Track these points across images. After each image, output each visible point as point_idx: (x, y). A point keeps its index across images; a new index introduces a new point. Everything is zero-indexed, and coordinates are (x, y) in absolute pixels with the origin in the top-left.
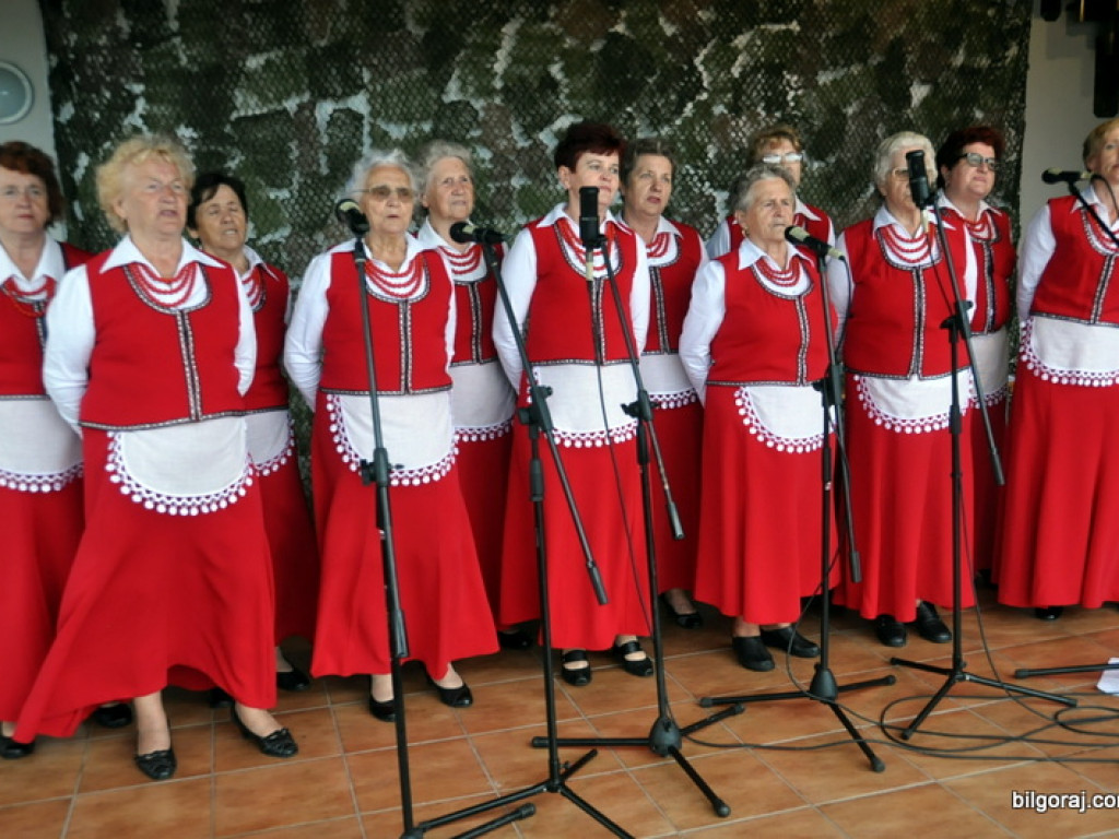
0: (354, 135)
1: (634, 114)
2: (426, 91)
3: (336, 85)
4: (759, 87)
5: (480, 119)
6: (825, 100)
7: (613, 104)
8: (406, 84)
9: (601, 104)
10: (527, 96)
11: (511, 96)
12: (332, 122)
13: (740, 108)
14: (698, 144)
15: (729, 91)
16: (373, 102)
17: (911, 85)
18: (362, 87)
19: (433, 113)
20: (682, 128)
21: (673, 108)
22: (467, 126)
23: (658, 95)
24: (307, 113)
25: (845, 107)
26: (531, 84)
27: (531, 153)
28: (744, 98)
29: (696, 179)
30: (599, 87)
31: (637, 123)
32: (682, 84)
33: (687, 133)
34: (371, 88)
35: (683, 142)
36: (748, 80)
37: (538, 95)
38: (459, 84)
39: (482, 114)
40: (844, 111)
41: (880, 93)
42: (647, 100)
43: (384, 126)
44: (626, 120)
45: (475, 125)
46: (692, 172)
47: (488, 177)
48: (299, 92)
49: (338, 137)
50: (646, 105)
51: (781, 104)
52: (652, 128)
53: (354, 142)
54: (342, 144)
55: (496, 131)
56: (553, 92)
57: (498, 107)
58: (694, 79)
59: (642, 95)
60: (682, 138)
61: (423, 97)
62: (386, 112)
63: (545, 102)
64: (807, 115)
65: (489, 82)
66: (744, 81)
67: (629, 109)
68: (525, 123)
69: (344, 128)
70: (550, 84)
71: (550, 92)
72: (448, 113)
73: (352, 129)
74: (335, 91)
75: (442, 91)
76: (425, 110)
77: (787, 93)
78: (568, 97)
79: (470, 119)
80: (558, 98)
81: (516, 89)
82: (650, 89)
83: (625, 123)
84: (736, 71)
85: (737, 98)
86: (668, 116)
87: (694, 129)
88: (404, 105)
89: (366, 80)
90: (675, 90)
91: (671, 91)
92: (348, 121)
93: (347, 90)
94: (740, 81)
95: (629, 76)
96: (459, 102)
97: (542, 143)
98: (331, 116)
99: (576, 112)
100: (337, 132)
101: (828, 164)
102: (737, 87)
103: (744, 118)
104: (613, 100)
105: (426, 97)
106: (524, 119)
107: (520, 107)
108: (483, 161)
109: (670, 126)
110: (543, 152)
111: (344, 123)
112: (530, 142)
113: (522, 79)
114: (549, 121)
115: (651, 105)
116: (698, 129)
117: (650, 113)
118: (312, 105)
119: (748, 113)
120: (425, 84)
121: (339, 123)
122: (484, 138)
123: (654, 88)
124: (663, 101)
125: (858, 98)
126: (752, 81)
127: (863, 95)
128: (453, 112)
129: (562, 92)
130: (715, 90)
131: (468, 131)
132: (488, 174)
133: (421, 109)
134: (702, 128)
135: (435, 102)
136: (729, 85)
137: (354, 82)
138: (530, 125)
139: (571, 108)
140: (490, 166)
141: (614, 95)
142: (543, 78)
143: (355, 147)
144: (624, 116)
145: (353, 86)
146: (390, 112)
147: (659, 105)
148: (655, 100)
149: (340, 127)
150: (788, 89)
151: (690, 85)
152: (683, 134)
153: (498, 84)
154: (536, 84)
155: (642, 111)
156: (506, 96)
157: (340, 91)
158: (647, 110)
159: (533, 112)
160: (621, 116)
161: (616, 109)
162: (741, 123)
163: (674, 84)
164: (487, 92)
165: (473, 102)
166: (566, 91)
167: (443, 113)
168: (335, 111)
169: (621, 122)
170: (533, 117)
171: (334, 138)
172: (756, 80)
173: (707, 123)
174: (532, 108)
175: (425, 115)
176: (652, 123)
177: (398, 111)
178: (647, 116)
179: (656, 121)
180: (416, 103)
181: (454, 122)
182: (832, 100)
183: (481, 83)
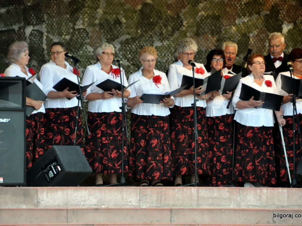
0: (39, 40)
1: (153, 36)
2: (68, 24)
3: (33, 20)
4: (208, 25)
5: (89, 36)
6: (239, 31)
7: (144, 31)
8: (60, 21)
9: (139, 31)
10: (108, 27)
11: (102, 27)
12: (31, 34)
13: (200, 34)
15: (194, 27)
16: (47, 27)
17: (282, 24)
18: (44, 21)
19: (71, 32)
20: (173, 42)
21: (170, 33)
22: (84, 38)
23: (163, 28)
24: (22, 31)
25: (249, 33)
26: (110, 23)
28: (201, 29)
30: (138, 24)
31: (154, 39)
32: (174, 23)
33: (175, 43)
34: (47, 22)
36: (203, 22)
37: (113, 27)
38: (82, 22)
39: (90, 34)
40: (248, 35)
41: (266, 27)
42: (158, 30)
43: (51, 37)
44: (149, 38)
45: (87, 38)
47: (91, 59)
48: (19, 22)
49: (33, 40)
50: (158, 32)
51: (218, 32)
52: (160, 41)
53: (39, 42)
54: (35, 43)
55: (95, 41)
56: (119, 26)
57: (97, 31)
58: (179, 22)
59: (156, 28)
60: (173, 45)
61: (67, 26)
62: (52, 32)
63: (116, 30)
64: (230, 37)
65: (94, 21)
66: (201, 23)
67: (151, 33)
68: (108, 38)
69: (36, 37)
70: (118, 22)
71: (118, 25)
72: (77, 33)
73: (39, 37)
74: (33, 23)
75: (75, 24)
76: (67, 31)
77: (221, 28)
78: (125, 28)
79: (85, 35)
80: (121, 28)
81: (104, 24)
82: (160, 26)
83: (149, 39)
84: (198, 19)
85: (198, 30)
86: (167, 36)
88: (59, 29)
89: (45, 19)
91: (169, 26)
92: (37, 34)
93: (38, 23)
95: (151, 20)
96: (81, 29)
98: (31, 32)
99: (128, 34)
100: (33, 38)
101: (240, 58)
102: (198, 25)
103: (201, 38)
104: (144, 29)
105: (68, 26)
106: (107, 36)
107: (106, 31)
108: (90, 52)
109: (168, 41)
111: (36, 35)
113: (107, 20)
114: (117, 37)
115: (160, 32)
117: (160, 35)
118: (24, 28)
119: (203, 36)
120: (68, 21)
121: (34, 35)
122: (90, 43)
123: (162, 25)
124: (165, 30)
125: (255, 30)
126: (205, 23)
127: (258, 28)
128: (79, 33)
129: (123, 26)
130: (188, 26)
131: (84, 40)
132: (91, 57)
133: (66, 31)
135: (72, 28)
136: (195, 24)
137: (40, 19)
138: (109, 38)
139: (126, 32)
140: (93, 54)
141: (144, 27)
142: (115, 20)
143: (39, 45)
144: (149, 36)
145: (40, 21)
146: (54, 32)
147: (164, 32)
148: (162, 30)
149: (34, 37)
150: (222, 26)
151: (177, 24)
152: (173, 44)
153: (97, 22)
154: (112, 23)
155: (156, 34)
156: (100, 27)
157: (35, 23)
158: (158, 34)
159: (111, 34)
160: (147, 36)
161: (145, 33)
163: (170, 23)
164: (93, 25)
165: (87, 29)
166: (125, 25)
167: (75, 33)
168: (33, 30)
169: (147, 38)
170: (111, 36)
171: (32, 41)
172: (207, 22)
174: (111, 32)
175: (67, 34)
176: (160, 39)
177: (57, 32)
178: (158, 36)
179: (162, 39)
180: (64, 29)
181: (79, 37)
182: (242, 31)
183: (90, 22)
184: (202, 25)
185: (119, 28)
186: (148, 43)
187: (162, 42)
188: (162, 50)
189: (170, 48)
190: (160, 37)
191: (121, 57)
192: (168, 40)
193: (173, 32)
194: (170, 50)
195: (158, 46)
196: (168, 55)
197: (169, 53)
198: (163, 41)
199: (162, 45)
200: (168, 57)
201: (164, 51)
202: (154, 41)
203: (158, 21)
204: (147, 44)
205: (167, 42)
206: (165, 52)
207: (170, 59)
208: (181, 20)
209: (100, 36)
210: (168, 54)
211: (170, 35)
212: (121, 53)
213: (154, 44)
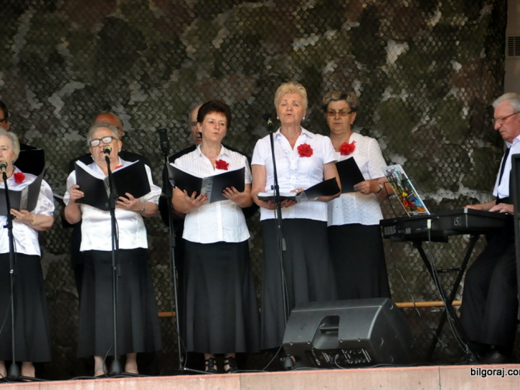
1: (128, 81)
4: (238, 55)
6: (300, 62)
7: (110, 74)
10: (38, 69)
11: (25, 69)
13: (221, 73)
14: (183, 103)
15: (210, 59)
17: (386, 45)
20: (169, 91)
21: (161, 75)
23: (148, 65)
25: (320, 67)
26: (42, 60)
27: (42, 113)
28: (224, 64)
29: (182, 131)
30: (98, 60)
31: (131, 87)
32: (169, 55)
33: (173, 94)
35: (170, 102)
36: (228, 50)
37: (47, 68)
40: (318, 70)
41: (354, 53)
42: (139, 69)
44: (121, 86)
46: (178, 125)
50: (138, 74)
51: (258, 68)
52: (143, 92)
55: (13, 97)
56: (60, 65)
57: (15, 78)
58: (179, 51)
59: (135, 65)
60: (170, 98)
63: (53, 74)
64: (282, 76)
65: (8, 59)
66: (224, 51)
67: (124, 77)
68: (38, 91)
70: (57, 59)
71: (57, 65)
77: (264, 59)
78: (72, 69)
80: (64, 70)
81: (29, 64)
82: (141, 61)
83: (121, 88)
84: (217, 43)
85: (217, 65)
86: (157, 81)
87: (180, 91)
90: (162, 61)
91: (159, 61)
94: (221, 51)
95: (124, 51)
97: (51, 105)
99: (79, 80)
102: (218, 56)
103: (225, 80)
104: (110, 70)
106: (36, 87)
107: (33, 78)
110: (52, 112)
112: (41, 104)
113: (34, 56)
114: (57, 88)
115: (142, 73)
116: (183, 90)
117: (141, 80)
119: (228, 77)
123: (145, 59)
124: (152, 69)
125: (333, 59)
126: (231, 51)
127: (338, 56)
129: (67, 65)
130: (197, 59)
134: (187, 90)
136: (211, 55)
139: (75, 77)
141: (111, 66)
142: (51, 55)
144: (121, 82)
147: (149, 73)
148: (146, 69)
150: (264, 55)
151: (176, 56)
152: (170, 95)
153: (15, 60)
154: (46, 60)
155: (134, 78)
156: (21, 70)
158: (139, 78)
159: (44, 82)
160: (117, 83)
161: (113, 77)
162: (222, 85)
163: (162, 56)
166: (71, 64)
169: (117, 87)
170: (44, 86)
172: (235, 49)
173: (191, 86)
174: (43, 78)
176: (142, 88)
178: (139, 82)
179: (146, 86)
182: (307, 63)
184: (224, 55)
185: (60, 69)
186: (118, 95)
187: (146, 92)
188: (147, 108)
189: (163, 104)
190: (142, 83)
191: (67, 126)
192: (160, 87)
193: (169, 72)
194: (163, 108)
195: (141, 102)
196: (160, 118)
197: (161, 114)
198: (149, 91)
199: (148, 98)
200: (160, 121)
201: (152, 110)
202: (130, 91)
203: (139, 52)
204: (116, 97)
205: (156, 91)
206: (153, 113)
207: (164, 124)
208: (182, 48)
209: (23, 87)
210: (160, 116)
211: (163, 78)
212: (66, 118)
213: (132, 97)
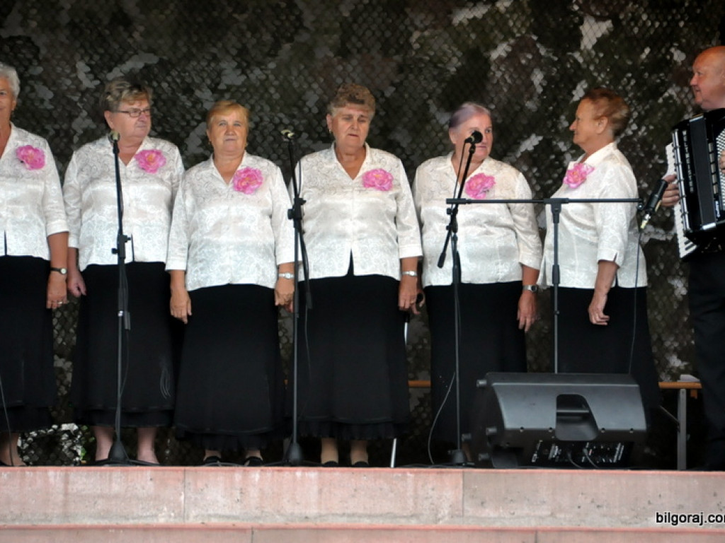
186: (205, 75)
187: (243, 73)
188: (243, 94)
189: (266, 90)
190: (239, 59)
192: (263, 67)
193: (276, 46)
194: (266, 96)
195: (234, 85)
196: (262, 110)
197: (263, 104)
198: (248, 72)
199: (245, 80)
200: (261, 114)
201: (251, 98)
202: (222, 70)
204: (202, 77)
205: (257, 72)
206: (252, 102)
207: (266, 119)
208: (297, 13)
209: (72, 56)
210: (262, 107)
211: (268, 54)
213: (223, 78)
